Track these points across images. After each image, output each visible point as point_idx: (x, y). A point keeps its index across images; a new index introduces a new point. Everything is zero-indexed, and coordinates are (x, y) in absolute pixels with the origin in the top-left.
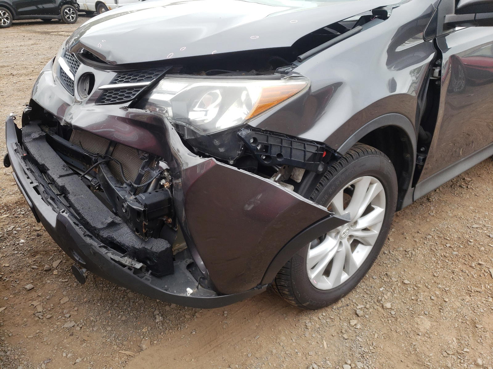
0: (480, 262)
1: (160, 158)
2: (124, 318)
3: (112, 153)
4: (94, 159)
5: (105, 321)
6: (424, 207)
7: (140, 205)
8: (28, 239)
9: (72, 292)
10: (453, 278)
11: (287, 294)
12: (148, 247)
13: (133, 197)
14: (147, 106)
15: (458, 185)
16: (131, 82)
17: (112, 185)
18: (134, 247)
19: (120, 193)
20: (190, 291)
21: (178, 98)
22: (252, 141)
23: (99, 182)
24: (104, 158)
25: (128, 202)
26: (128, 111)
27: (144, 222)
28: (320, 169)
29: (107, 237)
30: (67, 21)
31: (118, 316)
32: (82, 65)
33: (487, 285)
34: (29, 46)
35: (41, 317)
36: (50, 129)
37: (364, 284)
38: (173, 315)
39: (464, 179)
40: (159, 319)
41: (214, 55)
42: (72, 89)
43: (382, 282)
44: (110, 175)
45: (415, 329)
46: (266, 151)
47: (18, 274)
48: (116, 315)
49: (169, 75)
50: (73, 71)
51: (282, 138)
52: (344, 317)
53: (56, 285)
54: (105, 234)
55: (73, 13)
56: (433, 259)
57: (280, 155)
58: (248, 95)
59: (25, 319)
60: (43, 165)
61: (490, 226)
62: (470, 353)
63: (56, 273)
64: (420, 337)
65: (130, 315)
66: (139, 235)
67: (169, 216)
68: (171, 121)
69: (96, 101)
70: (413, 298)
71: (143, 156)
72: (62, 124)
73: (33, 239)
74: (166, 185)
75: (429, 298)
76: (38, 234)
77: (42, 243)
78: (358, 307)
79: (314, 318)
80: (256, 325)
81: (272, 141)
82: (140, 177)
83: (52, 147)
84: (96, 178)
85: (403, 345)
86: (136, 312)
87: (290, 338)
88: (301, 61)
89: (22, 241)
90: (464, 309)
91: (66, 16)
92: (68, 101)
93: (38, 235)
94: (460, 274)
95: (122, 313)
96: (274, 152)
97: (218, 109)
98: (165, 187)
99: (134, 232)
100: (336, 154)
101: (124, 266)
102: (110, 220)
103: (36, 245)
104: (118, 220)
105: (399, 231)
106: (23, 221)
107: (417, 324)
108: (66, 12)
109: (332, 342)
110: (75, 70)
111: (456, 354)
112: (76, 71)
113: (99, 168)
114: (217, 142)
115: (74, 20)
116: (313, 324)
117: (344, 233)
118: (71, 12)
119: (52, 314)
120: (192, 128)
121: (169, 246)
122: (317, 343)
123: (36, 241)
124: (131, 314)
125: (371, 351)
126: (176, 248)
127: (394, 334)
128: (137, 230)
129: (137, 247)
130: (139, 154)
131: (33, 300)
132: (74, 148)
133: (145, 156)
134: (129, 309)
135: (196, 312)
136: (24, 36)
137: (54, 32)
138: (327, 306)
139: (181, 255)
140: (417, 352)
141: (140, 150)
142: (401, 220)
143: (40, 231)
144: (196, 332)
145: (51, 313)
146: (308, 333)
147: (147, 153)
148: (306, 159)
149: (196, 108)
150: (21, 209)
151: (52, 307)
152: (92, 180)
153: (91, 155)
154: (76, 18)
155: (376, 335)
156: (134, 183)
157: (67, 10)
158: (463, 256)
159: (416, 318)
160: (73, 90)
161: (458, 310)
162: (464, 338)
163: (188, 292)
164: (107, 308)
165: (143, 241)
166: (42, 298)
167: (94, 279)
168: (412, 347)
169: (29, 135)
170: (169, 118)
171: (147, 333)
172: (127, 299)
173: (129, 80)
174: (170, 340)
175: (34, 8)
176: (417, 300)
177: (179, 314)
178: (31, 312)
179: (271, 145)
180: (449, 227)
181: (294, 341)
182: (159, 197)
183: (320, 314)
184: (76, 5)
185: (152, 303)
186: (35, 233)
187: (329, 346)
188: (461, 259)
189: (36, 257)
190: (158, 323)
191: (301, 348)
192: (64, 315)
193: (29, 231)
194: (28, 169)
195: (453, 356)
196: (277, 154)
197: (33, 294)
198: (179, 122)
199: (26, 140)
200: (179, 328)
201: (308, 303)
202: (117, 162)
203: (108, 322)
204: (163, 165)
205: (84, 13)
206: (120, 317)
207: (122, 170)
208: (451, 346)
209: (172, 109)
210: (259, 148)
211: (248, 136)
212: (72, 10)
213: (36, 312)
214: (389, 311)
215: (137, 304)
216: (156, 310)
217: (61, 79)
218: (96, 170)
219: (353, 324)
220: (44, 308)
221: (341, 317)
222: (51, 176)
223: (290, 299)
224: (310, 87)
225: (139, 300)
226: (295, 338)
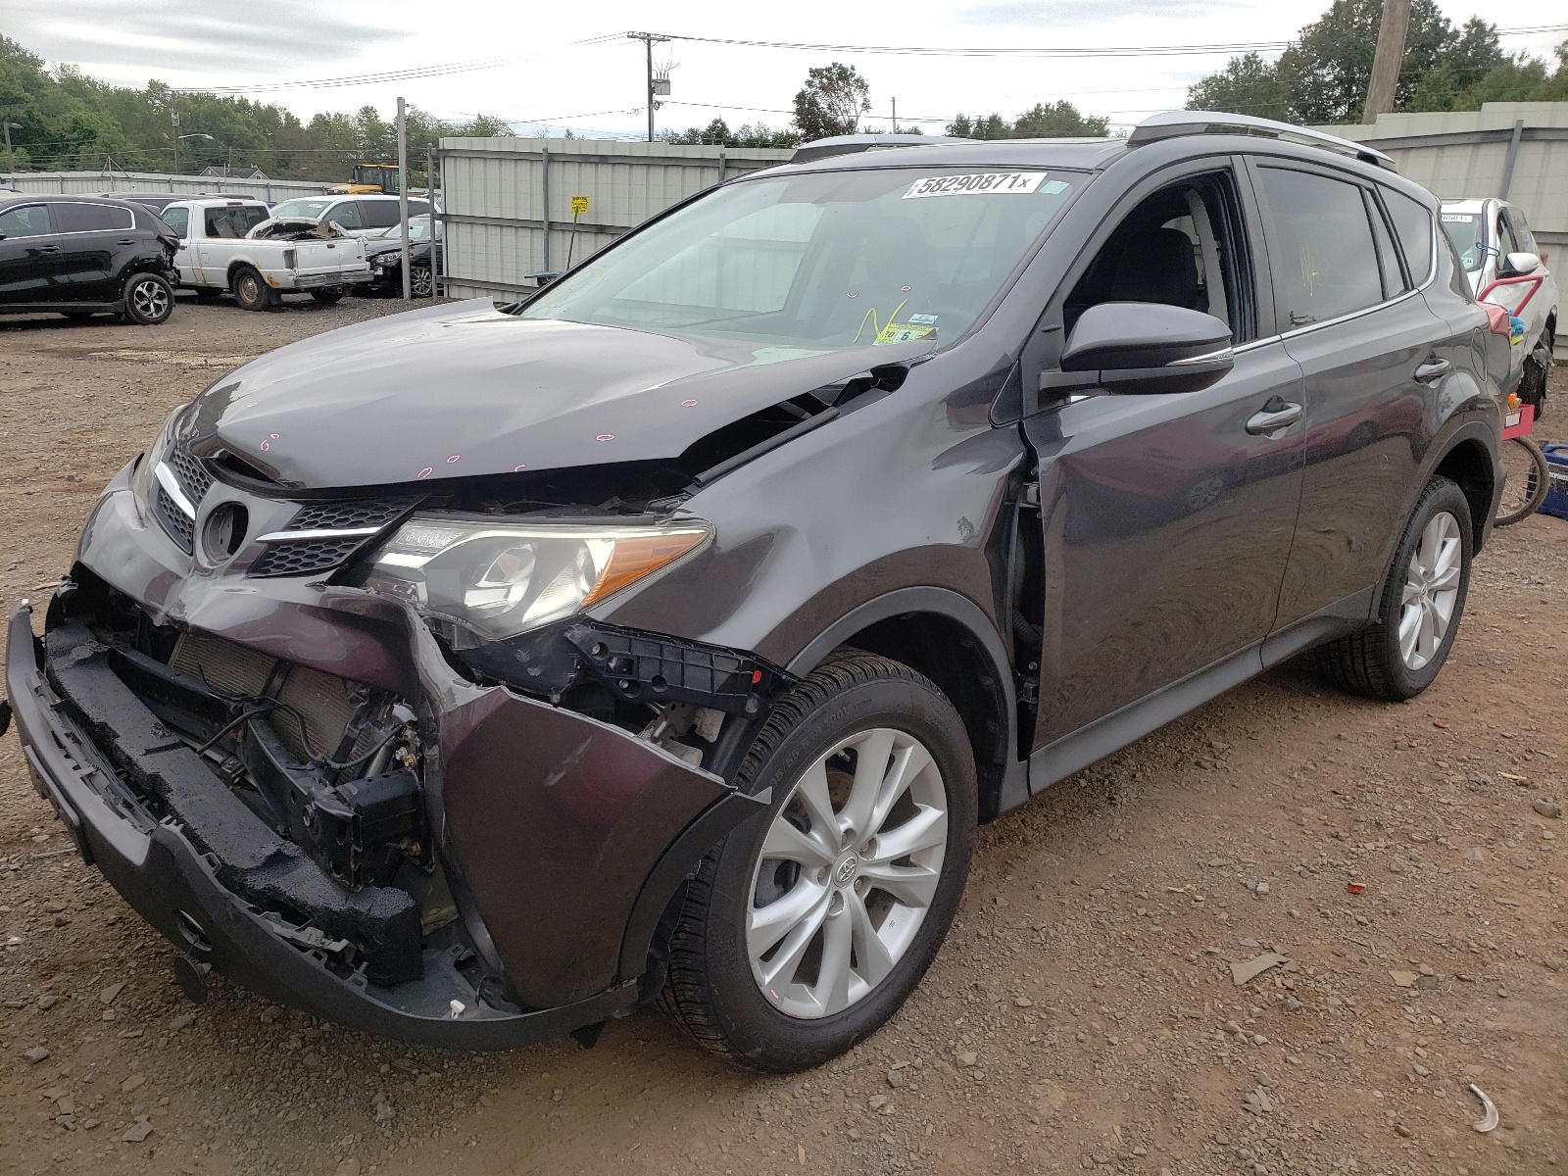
0: (1211, 949)
1: (396, 697)
2: (292, 1116)
3: (279, 691)
4: (232, 707)
5: (241, 1126)
6: (1097, 819)
7: (344, 807)
8: (30, 933)
9: (154, 1063)
10: (1139, 989)
11: (703, 1023)
12: (362, 907)
13: (329, 789)
14: (369, 580)
15: (1193, 760)
16: (334, 528)
17: (280, 764)
18: (326, 908)
19: (301, 783)
20: (457, 1006)
21: (440, 564)
22: (596, 650)
23: (242, 766)
24: (259, 703)
25: (318, 801)
26: (325, 593)
27: (354, 847)
28: (752, 707)
29: (265, 888)
30: (140, 317)
31: (278, 1112)
32: (216, 485)
33: (1216, 1002)
34: (22, 393)
35: (72, 1126)
36: (116, 635)
37: (917, 1011)
38: (423, 1103)
39: (1210, 745)
40: (385, 1111)
41: (521, 474)
42: (189, 540)
43: (963, 1004)
44: (273, 744)
45: (1028, 1110)
46: (630, 671)
47: (6, 1024)
48: (273, 1109)
49: (421, 513)
50: (193, 496)
51: (662, 642)
52: (856, 1091)
53: (111, 1046)
54: (259, 883)
55: (160, 296)
56: (1099, 945)
57: (658, 680)
58: (589, 556)
59: (29, 1132)
60: (103, 726)
61: (1252, 861)
62: (1148, 1158)
63: (111, 1017)
64: (1035, 1127)
65: (309, 1109)
66: (342, 878)
67: (414, 836)
68: (423, 613)
69: (250, 567)
70: (1033, 1039)
71: (357, 693)
72: (158, 621)
73: (45, 934)
74: (407, 760)
75: (1073, 1037)
76: (59, 920)
77: (69, 942)
78: (894, 1067)
79: (781, 1094)
80: (634, 1120)
81: (639, 650)
82: (347, 744)
83: (123, 681)
84: (235, 755)
85: (992, 1147)
86: (325, 1099)
87: (715, 1143)
88: (701, 486)
89: (15, 939)
90: (1152, 1060)
91: (138, 303)
92: (175, 568)
93: (59, 924)
94: (1158, 979)
95: (289, 1104)
96: (646, 673)
97: (527, 583)
98: (407, 764)
99: (328, 873)
100: (784, 677)
101: (304, 948)
102: (271, 850)
103: (53, 948)
104: (291, 849)
105: (1024, 881)
106: (15, 888)
107: (1034, 1098)
108: (140, 294)
109: (819, 1147)
110: (197, 495)
111: (1116, 1160)
112: (200, 497)
113: (247, 728)
114: (523, 656)
115: (160, 314)
116: (777, 1108)
117: (843, 870)
118: (155, 292)
119: (98, 1118)
120: (469, 626)
121: (411, 903)
122: (783, 1151)
123: (54, 938)
124: (313, 1106)
125: (912, 1166)
126: (429, 919)
127: (974, 1121)
128: (336, 867)
129: (336, 909)
130: (346, 689)
131: (46, 1086)
132: (183, 681)
133: (360, 694)
134: (307, 1095)
135: (480, 1094)
136: (8, 364)
137: (101, 350)
138: (817, 1065)
139: (443, 936)
140: (1022, 1161)
141: (349, 679)
142: (1034, 852)
143: (63, 913)
144: (478, 1142)
145: (97, 1114)
146: (762, 1130)
147: (366, 685)
148: (716, 687)
149: (483, 583)
150: (8, 855)
151: (98, 1101)
152: (223, 762)
153: (226, 698)
154: (170, 308)
155: (930, 1128)
156: (333, 760)
157: (143, 287)
158: (1173, 936)
159: (1032, 1086)
160: (191, 542)
161: (1137, 1062)
162: (1140, 1125)
163: (454, 1010)
164: (249, 1095)
165: (349, 892)
166: (72, 1080)
167: (216, 1025)
168: (1014, 1151)
169: (64, 652)
170: (419, 606)
171: (352, 1148)
172: (301, 1070)
173: (331, 522)
174: (410, 1161)
175: (42, 282)
176: (1042, 1045)
177: (437, 1100)
178: (43, 1115)
179: (638, 657)
180: (1153, 866)
181: (725, 1150)
182: (392, 789)
183: (798, 1086)
184: (171, 274)
185: (367, 1077)
186: (52, 919)
187: (810, 1157)
188: (1166, 944)
189: (54, 979)
190: (380, 1123)
191: (742, 1165)
192: (133, 1117)
193: (32, 912)
194: (67, 735)
195: (1107, 1167)
196: (652, 676)
197: (47, 1073)
198: (441, 615)
199: (57, 665)
200: (436, 1132)
201: (759, 1050)
202: (290, 710)
203: (250, 1129)
204: (402, 712)
205: (193, 292)
206: (281, 1114)
207: (305, 733)
208: (1106, 1143)
209: (427, 585)
210: (612, 665)
211: (588, 641)
212: (159, 288)
213: (58, 1113)
214: (971, 1073)
215: (328, 1081)
216: (376, 1092)
217: (162, 515)
218: (237, 736)
219: (877, 1106)
220: (77, 1104)
221: (849, 1090)
222: (124, 752)
223: (711, 1037)
224: (715, 540)
225: (334, 1072)
226: (729, 1144)
